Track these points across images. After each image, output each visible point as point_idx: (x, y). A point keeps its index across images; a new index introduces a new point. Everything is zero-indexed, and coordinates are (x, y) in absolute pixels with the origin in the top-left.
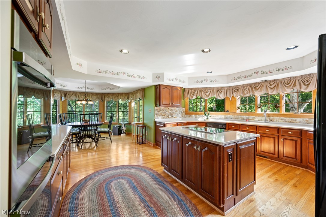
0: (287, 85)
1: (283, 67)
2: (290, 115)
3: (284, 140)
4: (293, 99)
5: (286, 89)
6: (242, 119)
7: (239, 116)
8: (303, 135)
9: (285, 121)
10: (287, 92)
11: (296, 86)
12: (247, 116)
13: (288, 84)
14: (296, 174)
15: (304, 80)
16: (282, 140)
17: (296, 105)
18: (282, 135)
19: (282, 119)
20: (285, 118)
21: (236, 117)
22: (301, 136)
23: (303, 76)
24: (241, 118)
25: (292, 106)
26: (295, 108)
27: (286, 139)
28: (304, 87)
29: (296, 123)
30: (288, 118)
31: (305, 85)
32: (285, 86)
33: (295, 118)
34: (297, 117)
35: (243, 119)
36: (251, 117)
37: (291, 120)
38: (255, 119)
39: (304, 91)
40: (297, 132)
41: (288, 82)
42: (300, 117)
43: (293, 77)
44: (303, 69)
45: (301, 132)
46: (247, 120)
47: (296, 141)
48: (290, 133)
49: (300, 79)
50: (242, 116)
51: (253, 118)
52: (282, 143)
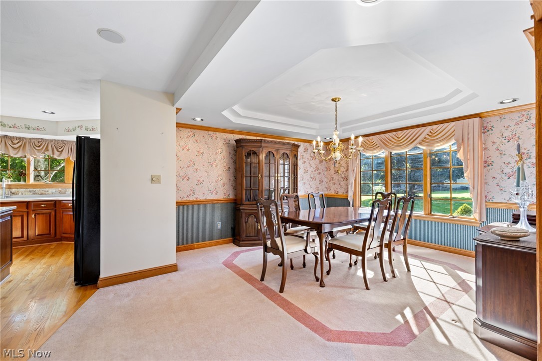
0: (37, 148)
1: (34, 126)
2: (40, 185)
3: (35, 216)
4: (39, 164)
5: (37, 153)
8: (57, 206)
9: (35, 193)
10: (37, 156)
11: (48, 150)
13: (39, 147)
14: (51, 249)
15: (57, 145)
16: (33, 216)
17: (43, 174)
18: (33, 210)
19: (30, 191)
20: (34, 190)
22: (55, 207)
23: (56, 140)
25: (38, 174)
26: (41, 177)
27: (38, 214)
28: (57, 153)
29: (48, 194)
30: (38, 189)
31: (58, 151)
32: (35, 149)
33: (47, 189)
34: (50, 188)
37: (42, 192)
39: (57, 158)
40: (51, 204)
41: (39, 144)
42: (52, 188)
43: (45, 140)
44: (57, 135)
45: (56, 204)
47: (50, 214)
48: (43, 206)
49: (53, 143)
52: (33, 221)
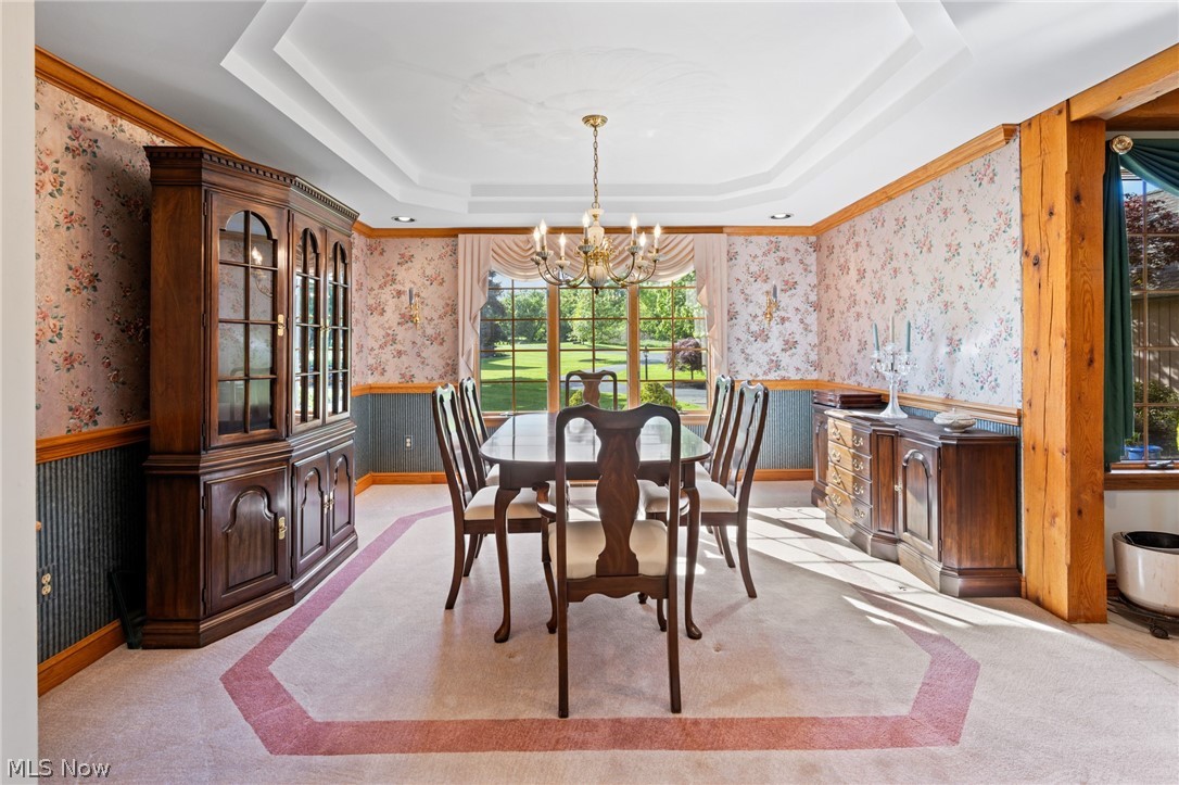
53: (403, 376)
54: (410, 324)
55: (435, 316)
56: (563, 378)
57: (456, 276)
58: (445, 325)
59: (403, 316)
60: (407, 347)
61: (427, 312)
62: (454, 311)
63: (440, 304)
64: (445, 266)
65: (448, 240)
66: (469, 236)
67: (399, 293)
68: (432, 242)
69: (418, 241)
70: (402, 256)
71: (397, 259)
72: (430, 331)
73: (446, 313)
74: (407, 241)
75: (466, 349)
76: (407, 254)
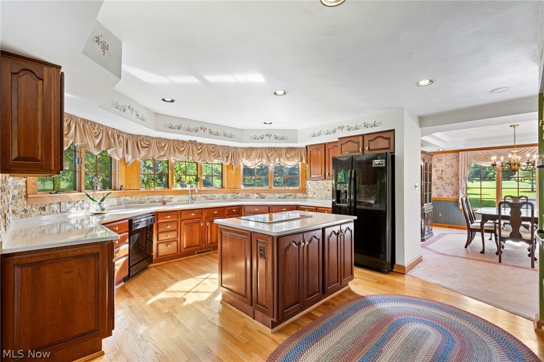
6: (151, 202)
7: (146, 197)
9: (207, 198)
12: (161, 196)
19: (204, 197)
20: (207, 195)
21: (138, 199)
24: (149, 201)
29: (216, 199)
30: (209, 195)
33: (215, 194)
35: (154, 202)
36: (167, 197)
37: (211, 197)
38: (174, 200)
42: (218, 193)
46: (164, 203)
50: (152, 197)
51: (170, 198)
53: (438, 195)
54: (441, 179)
55: (450, 177)
56: (503, 198)
57: (458, 165)
58: (454, 180)
59: (438, 177)
60: (440, 186)
61: (447, 176)
62: (457, 175)
63: (452, 174)
64: (454, 162)
65: (455, 154)
66: (463, 152)
67: (437, 170)
68: (449, 154)
69: (444, 154)
70: (438, 159)
71: (437, 160)
72: (448, 181)
73: (454, 176)
74: (440, 155)
75: (462, 187)
76: (440, 159)
